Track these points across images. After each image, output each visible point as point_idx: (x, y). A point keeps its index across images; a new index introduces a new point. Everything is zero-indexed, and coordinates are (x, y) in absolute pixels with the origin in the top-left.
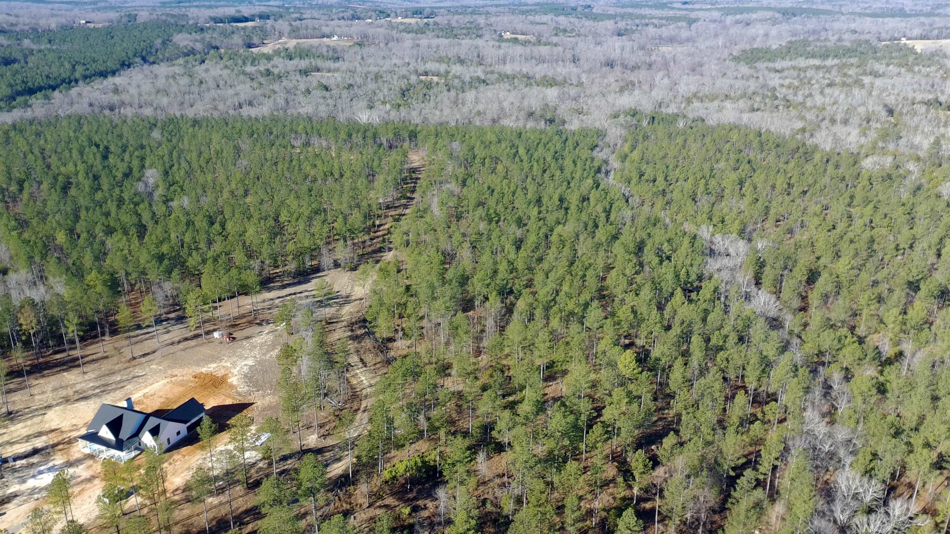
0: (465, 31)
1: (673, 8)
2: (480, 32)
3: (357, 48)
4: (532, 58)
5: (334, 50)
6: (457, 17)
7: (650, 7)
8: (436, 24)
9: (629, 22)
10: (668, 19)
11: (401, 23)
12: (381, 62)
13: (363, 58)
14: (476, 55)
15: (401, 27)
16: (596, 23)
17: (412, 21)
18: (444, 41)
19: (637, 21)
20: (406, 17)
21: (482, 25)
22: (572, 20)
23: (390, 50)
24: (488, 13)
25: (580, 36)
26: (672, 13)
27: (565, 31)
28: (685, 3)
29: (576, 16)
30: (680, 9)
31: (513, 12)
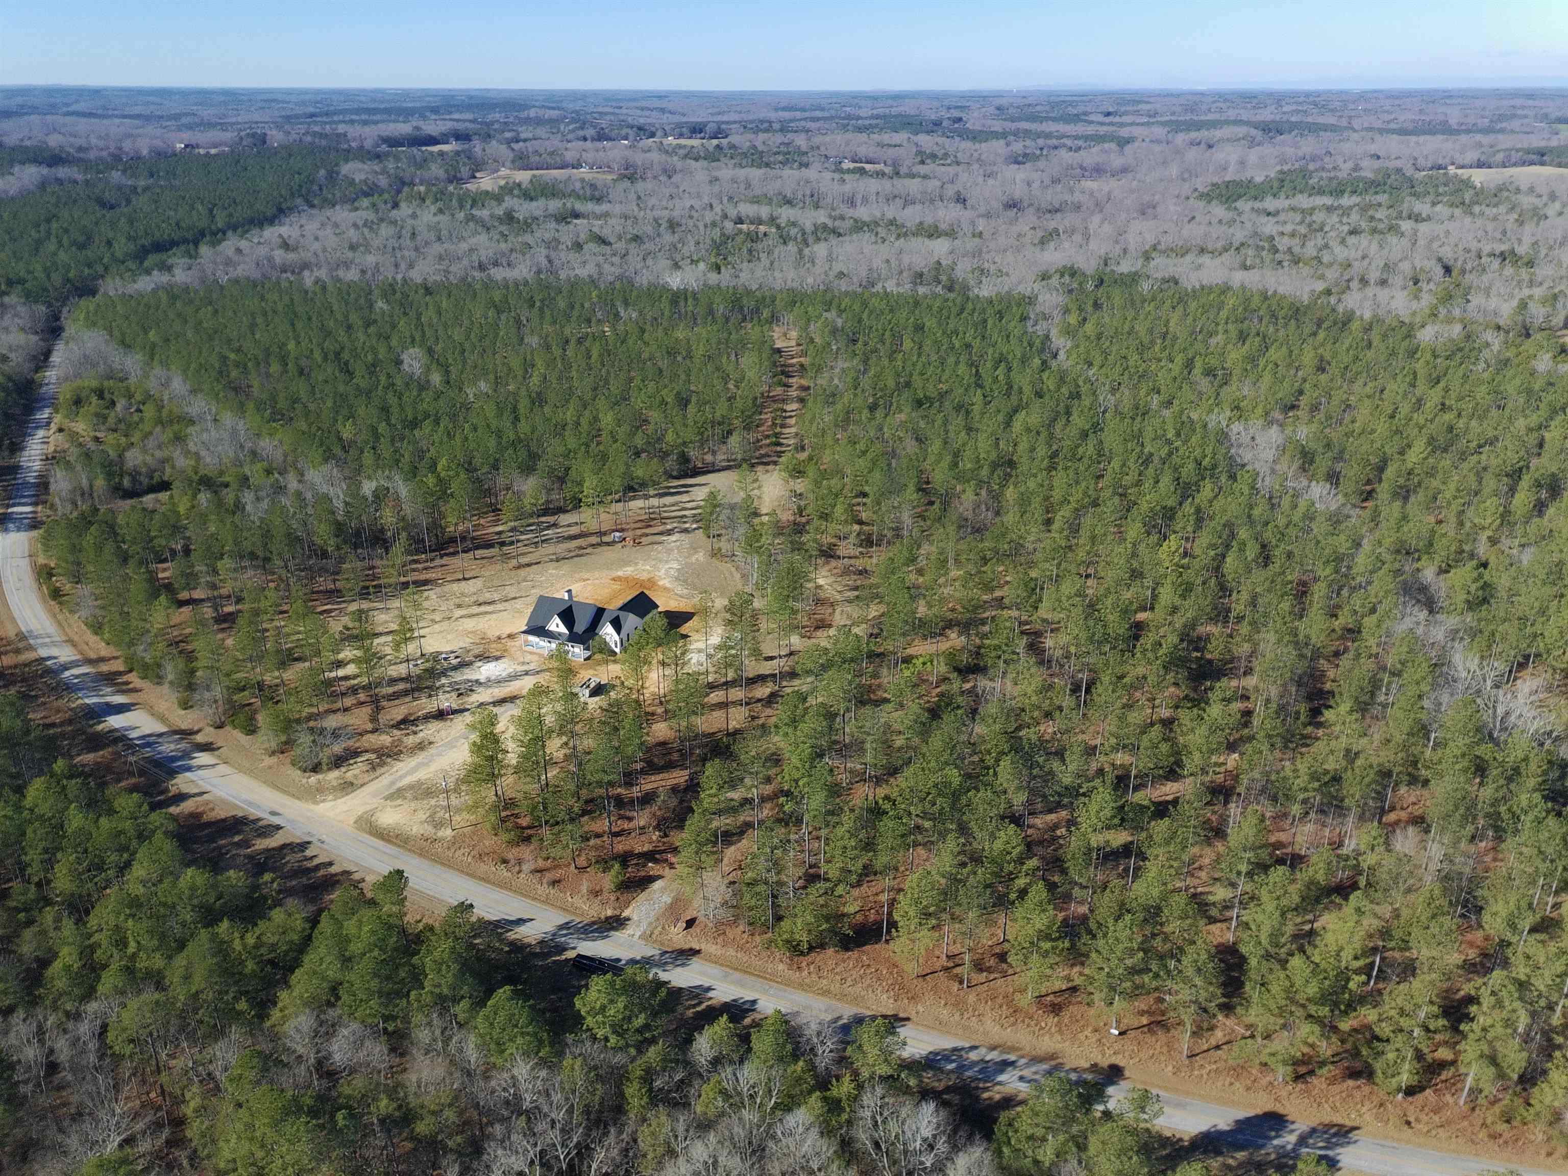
0: (780, 158)
1: (1092, 122)
2: (805, 159)
3: (626, 183)
4: (895, 197)
5: (592, 186)
6: (761, 136)
7: (1054, 119)
8: (732, 146)
9: (1028, 143)
10: (1086, 138)
11: (678, 146)
12: (670, 204)
13: (639, 197)
14: (807, 192)
15: (680, 152)
16: (977, 145)
17: (694, 142)
18: (753, 173)
19: (1040, 142)
20: (681, 136)
21: (804, 148)
22: (941, 140)
23: (677, 186)
24: (806, 130)
25: (958, 163)
26: (1090, 130)
27: (934, 156)
28: (1108, 114)
29: (944, 134)
30: (1102, 124)
31: (845, 128)
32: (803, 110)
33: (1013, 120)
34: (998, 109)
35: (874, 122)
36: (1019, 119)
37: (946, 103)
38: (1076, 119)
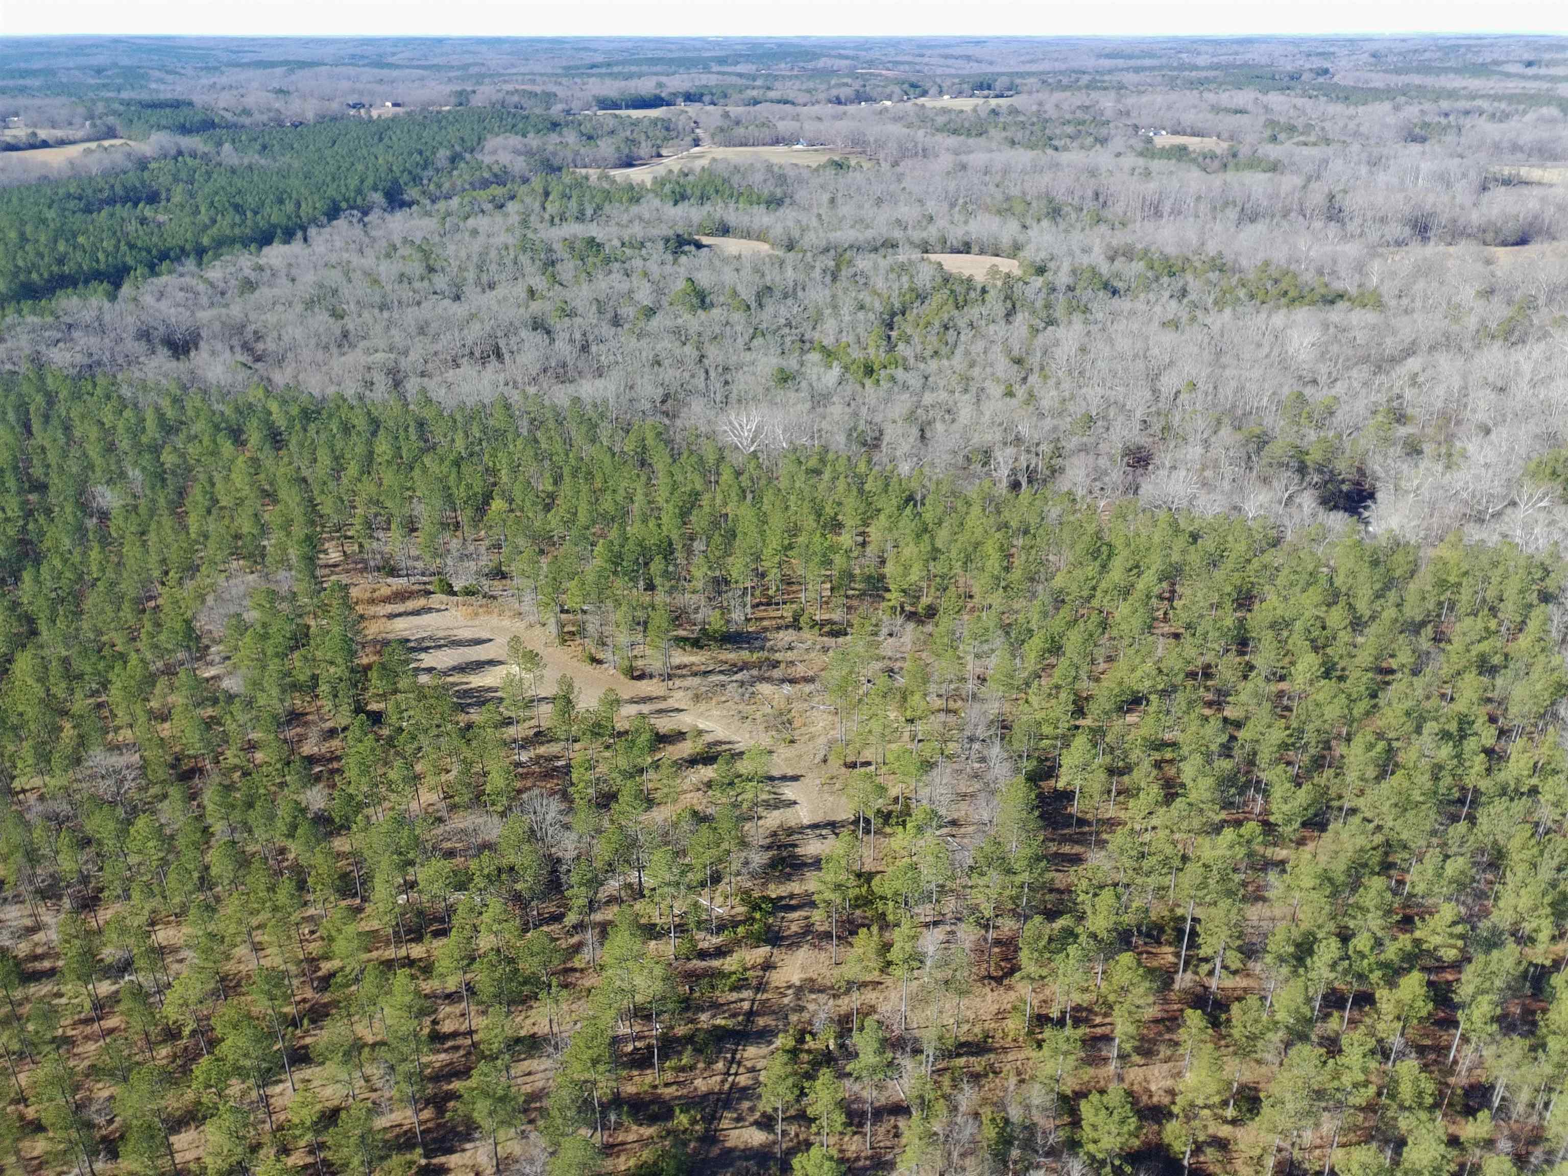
0: (1070, 129)
1: (1508, 75)
2: (1104, 131)
3: (830, 172)
4: (1226, 204)
5: (782, 179)
6: (1058, 96)
7: (1457, 71)
8: (1014, 111)
9: (1427, 106)
10: (1511, 98)
11: (944, 111)
12: (869, 211)
13: (832, 201)
14: (1090, 193)
15: (941, 120)
16: (1351, 110)
17: (966, 104)
18: (1023, 157)
19: (1445, 105)
20: (960, 94)
21: (1109, 114)
22: (1300, 102)
23: (900, 178)
24: (1121, 87)
25: (1328, 142)
26: (1513, 86)
27: (1291, 129)
28: (1529, 64)
29: (1305, 94)
30: (1523, 77)
31: (1172, 84)
32: (1130, 57)
33: (1398, 72)
34: (1374, 55)
35: (1211, 74)
36: (1406, 71)
37: (1304, 48)
38: (1482, 70)
